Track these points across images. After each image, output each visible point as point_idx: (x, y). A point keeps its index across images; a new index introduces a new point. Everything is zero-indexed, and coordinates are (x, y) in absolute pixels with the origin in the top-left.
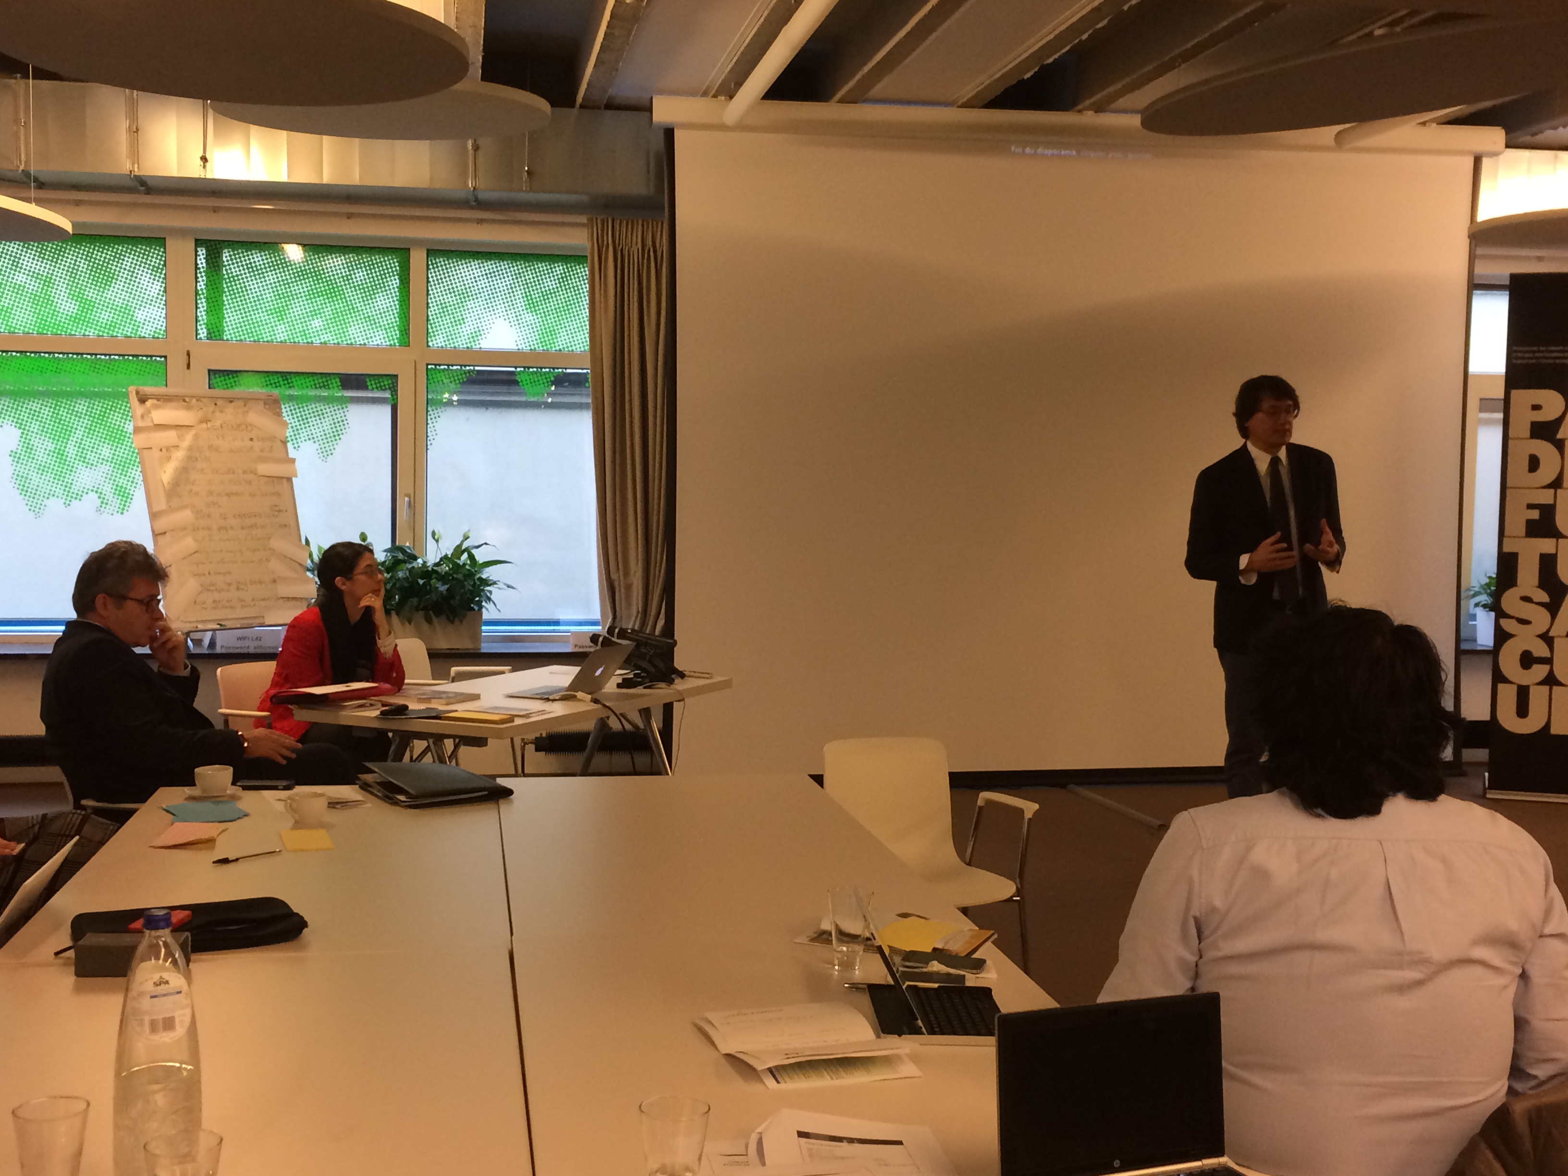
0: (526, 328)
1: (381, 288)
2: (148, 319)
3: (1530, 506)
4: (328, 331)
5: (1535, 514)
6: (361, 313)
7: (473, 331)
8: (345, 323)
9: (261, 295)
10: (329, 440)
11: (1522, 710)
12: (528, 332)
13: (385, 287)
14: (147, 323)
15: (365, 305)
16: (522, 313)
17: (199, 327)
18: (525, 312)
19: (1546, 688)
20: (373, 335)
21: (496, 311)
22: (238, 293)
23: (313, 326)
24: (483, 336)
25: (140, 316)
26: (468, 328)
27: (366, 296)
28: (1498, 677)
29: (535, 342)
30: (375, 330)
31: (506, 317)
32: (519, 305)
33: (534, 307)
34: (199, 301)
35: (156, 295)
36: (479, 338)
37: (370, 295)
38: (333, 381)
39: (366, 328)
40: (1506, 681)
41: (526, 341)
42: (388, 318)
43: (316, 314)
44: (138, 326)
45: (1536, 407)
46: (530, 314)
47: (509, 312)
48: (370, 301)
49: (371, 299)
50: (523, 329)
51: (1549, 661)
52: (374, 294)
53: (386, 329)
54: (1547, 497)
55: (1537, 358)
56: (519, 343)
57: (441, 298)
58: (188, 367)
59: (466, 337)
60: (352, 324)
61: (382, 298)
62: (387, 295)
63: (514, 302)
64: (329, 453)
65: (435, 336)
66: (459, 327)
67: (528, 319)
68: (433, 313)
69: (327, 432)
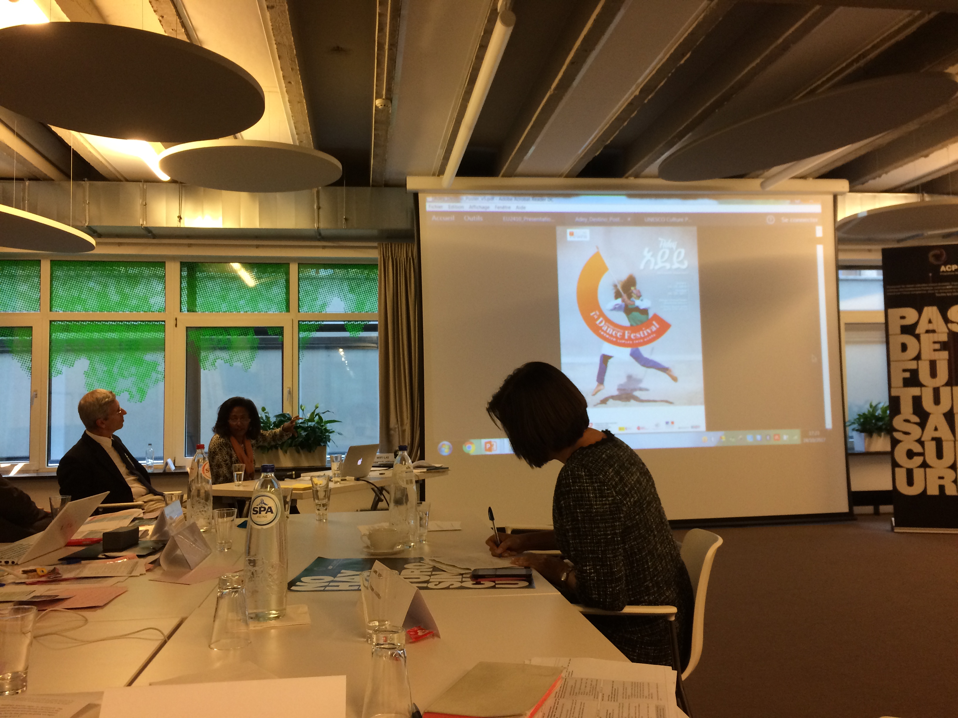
0: (349, 301)
1: (275, 283)
2: (156, 302)
3: (905, 371)
4: (248, 306)
5: (907, 375)
6: (265, 296)
7: (322, 303)
8: (257, 302)
9: (214, 289)
10: (248, 361)
11: (910, 482)
12: (350, 303)
13: (277, 283)
14: (155, 304)
15: (267, 292)
16: (347, 294)
17: (182, 306)
18: (349, 293)
19: (922, 470)
20: (271, 307)
21: (334, 293)
22: (202, 288)
23: (240, 303)
24: (327, 306)
25: (152, 301)
26: (319, 302)
27: (267, 288)
28: (895, 465)
29: (354, 308)
30: (272, 304)
31: (339, 296)
32: (345, 290)
33: (353, 290)
34: (182, 293)
35: (160, 291)
36: (325, 307)
37: (269, 287)
38: (250, 331)
39: (267, 304)
40: (900, 466)
41: (349, 308)
42: (279, 298)
43: (242, 298)
44: (151, 306)
45: (903, 318)
46: (351, 294)
47: (340, 293)
48: (269, 290)
49: (270, 289)
50: (347, 302)
51: (922, 454)
52: (272, 286)
53: (277, 304)
54: (913, 365)
55: (900, 292)
56: (345, 309)
57: (306, 287)
58: (176, 325)
59: (319, 307)
60: (260, 302)
61: (275, 289)
62: (278, 287)
63: (343, 288)
64: (248, 367)
65: (302, 307)
66: (315, 302)
67: (350, 297)
68: (302, 295)
69: (247, 357)
